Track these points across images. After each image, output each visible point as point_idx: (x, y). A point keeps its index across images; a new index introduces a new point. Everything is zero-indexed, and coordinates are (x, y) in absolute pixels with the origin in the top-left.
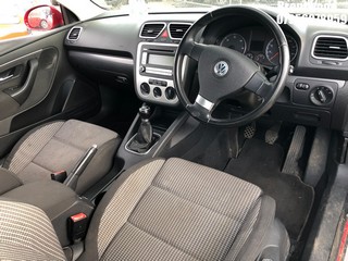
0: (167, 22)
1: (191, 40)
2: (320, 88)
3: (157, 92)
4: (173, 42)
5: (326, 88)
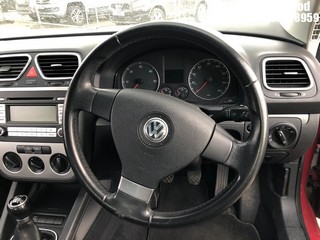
0: (32, 52)
1: (87, 85)
2: (280, 127)
3: (37, 164)
4: (49, 83)
5: (286, 127)
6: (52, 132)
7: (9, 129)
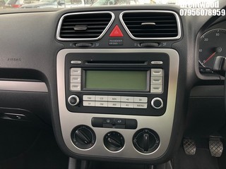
4: (140, 44)
6: (141, 102)
7: (85, 97)
